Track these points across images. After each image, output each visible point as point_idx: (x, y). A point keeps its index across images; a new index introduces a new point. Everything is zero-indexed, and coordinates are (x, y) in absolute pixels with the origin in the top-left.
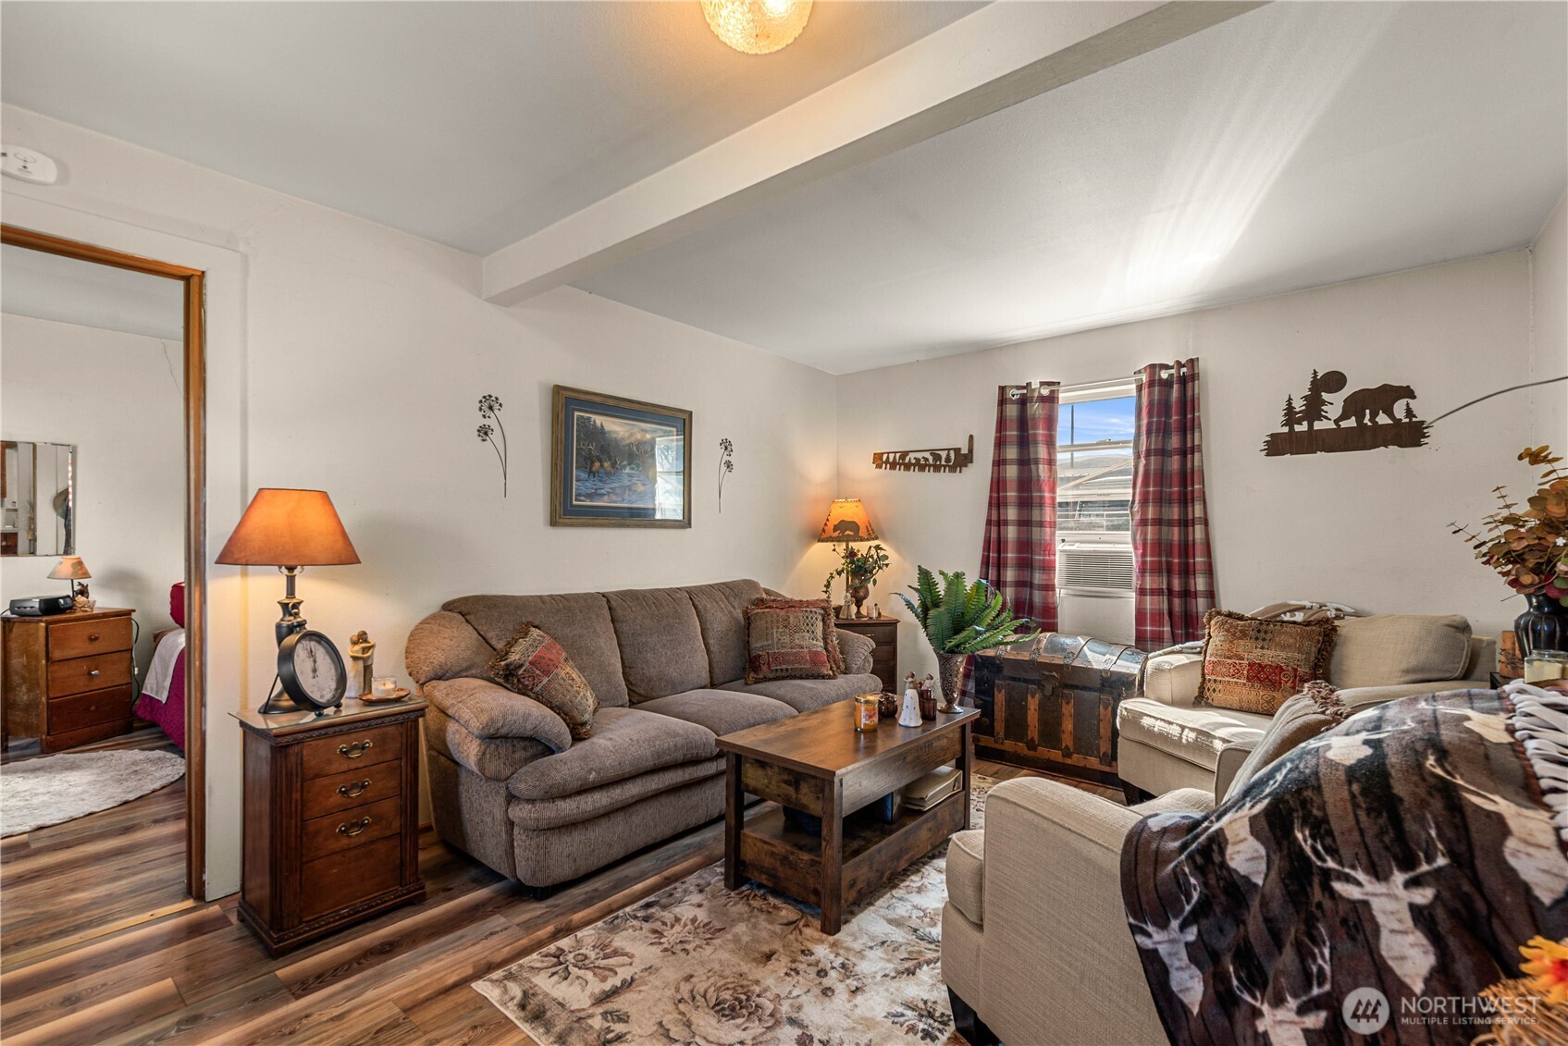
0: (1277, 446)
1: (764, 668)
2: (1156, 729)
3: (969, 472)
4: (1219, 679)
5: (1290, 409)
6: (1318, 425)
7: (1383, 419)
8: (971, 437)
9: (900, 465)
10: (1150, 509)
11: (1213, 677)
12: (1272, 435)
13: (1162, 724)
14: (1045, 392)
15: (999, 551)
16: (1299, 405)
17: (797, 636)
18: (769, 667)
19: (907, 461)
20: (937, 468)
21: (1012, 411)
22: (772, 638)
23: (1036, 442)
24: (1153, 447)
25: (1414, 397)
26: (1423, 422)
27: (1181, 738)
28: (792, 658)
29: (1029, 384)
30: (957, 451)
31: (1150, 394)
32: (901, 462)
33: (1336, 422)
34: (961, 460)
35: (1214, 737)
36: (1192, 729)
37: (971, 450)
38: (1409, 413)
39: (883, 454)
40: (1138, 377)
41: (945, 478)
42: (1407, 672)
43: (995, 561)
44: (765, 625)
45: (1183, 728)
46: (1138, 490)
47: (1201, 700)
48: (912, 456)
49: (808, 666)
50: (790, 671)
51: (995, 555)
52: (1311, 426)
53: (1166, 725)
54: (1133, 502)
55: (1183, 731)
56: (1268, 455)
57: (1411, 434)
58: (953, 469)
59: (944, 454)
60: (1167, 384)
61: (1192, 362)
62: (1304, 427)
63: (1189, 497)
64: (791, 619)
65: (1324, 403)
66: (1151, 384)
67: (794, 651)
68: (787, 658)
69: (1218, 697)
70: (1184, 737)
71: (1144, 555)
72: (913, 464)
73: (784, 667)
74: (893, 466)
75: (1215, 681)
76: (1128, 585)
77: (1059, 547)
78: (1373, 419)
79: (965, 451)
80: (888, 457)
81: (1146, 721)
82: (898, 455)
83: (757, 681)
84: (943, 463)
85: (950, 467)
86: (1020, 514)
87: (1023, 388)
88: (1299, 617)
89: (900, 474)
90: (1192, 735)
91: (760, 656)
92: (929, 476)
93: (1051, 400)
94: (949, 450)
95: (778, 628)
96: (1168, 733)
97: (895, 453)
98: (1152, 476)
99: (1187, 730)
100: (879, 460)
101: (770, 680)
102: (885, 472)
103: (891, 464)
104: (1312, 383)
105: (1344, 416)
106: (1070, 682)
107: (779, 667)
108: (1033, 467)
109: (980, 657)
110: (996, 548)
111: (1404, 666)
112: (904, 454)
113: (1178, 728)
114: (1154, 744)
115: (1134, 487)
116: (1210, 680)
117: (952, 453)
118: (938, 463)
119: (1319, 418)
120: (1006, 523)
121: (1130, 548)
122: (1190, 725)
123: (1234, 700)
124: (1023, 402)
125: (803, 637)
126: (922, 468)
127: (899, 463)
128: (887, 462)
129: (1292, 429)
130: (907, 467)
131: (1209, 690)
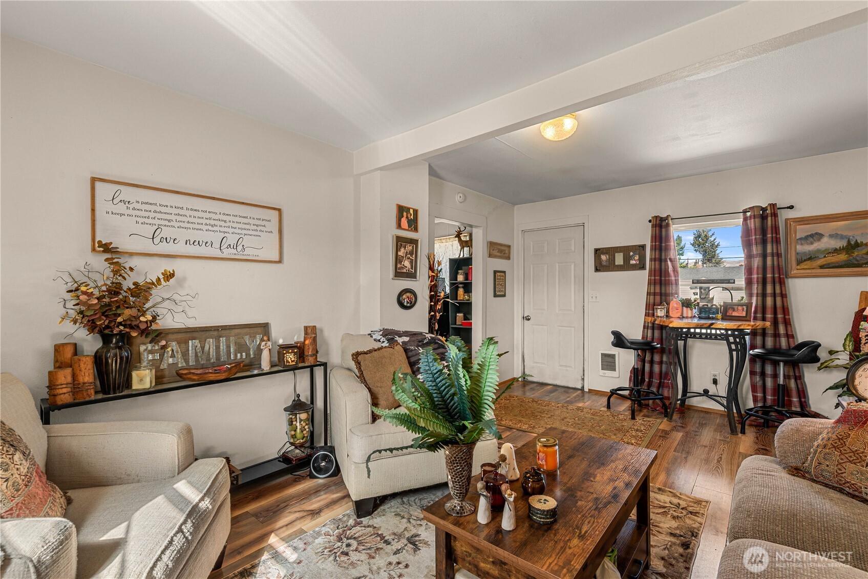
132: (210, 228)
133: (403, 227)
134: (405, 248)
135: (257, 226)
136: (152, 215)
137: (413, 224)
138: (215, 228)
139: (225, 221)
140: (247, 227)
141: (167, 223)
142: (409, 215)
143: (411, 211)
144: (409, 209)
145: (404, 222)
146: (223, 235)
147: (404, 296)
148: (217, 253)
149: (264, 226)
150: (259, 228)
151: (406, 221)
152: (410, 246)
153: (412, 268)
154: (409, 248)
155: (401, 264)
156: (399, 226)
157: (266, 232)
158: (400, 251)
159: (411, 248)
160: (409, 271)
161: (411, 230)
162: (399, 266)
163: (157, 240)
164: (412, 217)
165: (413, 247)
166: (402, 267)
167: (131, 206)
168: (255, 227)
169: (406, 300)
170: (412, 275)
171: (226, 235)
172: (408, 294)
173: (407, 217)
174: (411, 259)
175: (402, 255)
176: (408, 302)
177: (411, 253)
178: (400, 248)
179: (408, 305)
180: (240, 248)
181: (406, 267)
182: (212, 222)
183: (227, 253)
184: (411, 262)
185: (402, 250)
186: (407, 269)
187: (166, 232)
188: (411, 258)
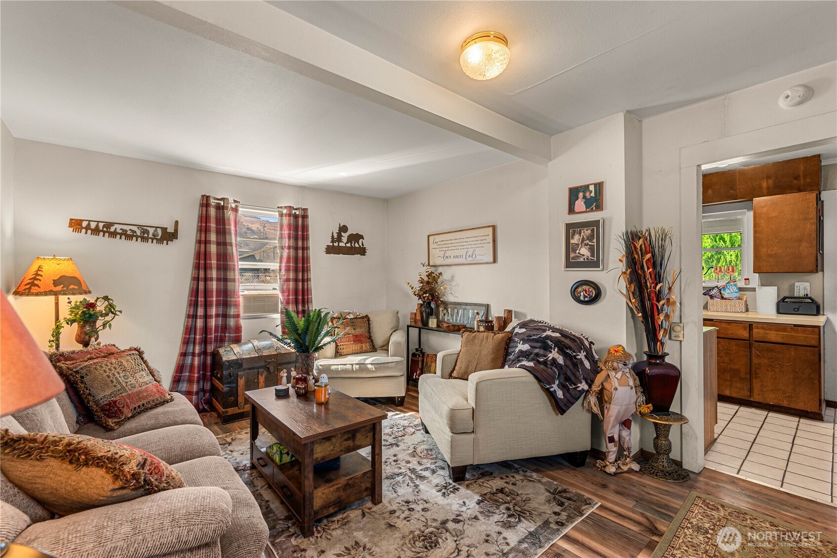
0: (330, 250)
1: (125, 410)
2: (339, 369)
3: (173, 245)
4: (344, 344)
5: (333, 236)
6: (342, 244)
7: (357, 245)
8: (177, 222)
9: (104, 232)
10: (291, 274)
11: (341, 344)
12: (328, 246)
13: (342, 366)
14: (233, 205)
15: (205, 296)
16: (335, 236)
17: (138, 375)
18: (129, 407)
19: (112, 229)
20: (144, 239)
21: (213, 212)
22: (120, 383)
23: (230, 233)
24: (291, 245)
25: (364, 239)
26: (365, 248)
27: (353, 369)
28: (145, 394)
29: (222, 199)
30: (164, 230)
31: (289, 220)
32: (106, 229)
33: (345, 244)
34: (168, 236)
35: (368, 364)
36: (356, 364)
37: (176, 230)
38: (363, 245)
39: (82, 221)
40: (280, 210)
41: (152, 248)
42: (392, 329)
43: (203, 303)
44: (105, 375)
45: (352, 365)
46: (283, 265)
47: (338, 354)
48: (116, 226)
49: (157, 396)
50: (145, 404)
51: (203, 299)
52: (339, 244)
53: (344, 366)
54: (280, 270)
55: (353, 366)
56: (326, 253)
57: (362, 251)
58: (160, 241)
59: (151, 231)
60: (296, 217)
61: (305, 210)
62: (336, 244)
63: (306, 269)
64: (125, 363)
65: (342, 236)
66: (290, 215)
67: (144, 388)
68: (141, 396)
69: (344, 351)
70: (354, 368)
71: (289, 295)
72: (119, 234)
73: (140, 403)
74: (96, 231)
75: (343, 345)
76: (276, 311)
77: (241, 293)
78: (354, 245)
79: (171, 230)
80: (89, 225)
81: (333, 367)
82: (101, 225)
83: (119, 424)
84: (151, 236)
85: (156, 239)
86: (217, 275)
87: (218, 199)
88: (352, 316)
89: (103, 240)
90: (357, 366)
91: (115, 402)
92: (136, 245)
93: (235, 210)
94: (157, 227)
95: (118, 373)
96: (346, 369)
97: (98, 222)
98: (291, 258)
99: (354, 365)
100: (76, 224)
101: (129, 419)
102: (84, 238)
103: (92, 230)
104: (340, 228)
105: (347, 243)
106: (281, 362)
107: (137, 405)
108: (229, 247)
109: (228, 361)
110: (203, 295)
111: (390, 327)
112: (108, 225)
113: (350, 365)
114: (339, 376)
115: (281, 262)
116: (340, 345)
117: (159, 231)
118: (146, 235)
119: (341, 241)
120: (211, 279)
121: (278, 292)
122: (355, 363)
123: (350, 350)
124: (220, 208)
125: (142, 375)
126: (129, 237)
127: (102, 231)
128: (88, 228)
129: (333, 244)
130: (113, 234)
131: (341, 349)
132: (462, 247)
133: (577, 211)
134: (580, 233)
135: (482, 240)
136: (443, 246)
137: (596, 202)
138: (464, 247)
139: (467, 242)
140: (477, 242)
141: (447, 249)
142: (587, 194)
143: (592, 188)
144: (587, 186)
145: (580, 205)
146: (467, 250)
147: (580, 289)
148: (464, 261)
149: (486, 240)
150: (483, 242)
151: (582, 203)
152: (588, 230)
153: (593, 255)
154: (587, 232)
155: (575, 253)
156: (571, 211)
157: (487, 243)
158: (573, 238)
159: (589, 231)
160: (587, 259)
161: (592, 210)
162: (572, 255)
163: (445, 257)
164: (593, 194)
165: (593, 231)
166: (578, 256)
167: (438, 244)
168: (481, 242)
169: (582, 294)
170: (593, 263)
171: (468, 250)
172: (584, 287)
173: (584, 197)
174: (590, 245)
175: (577, 243)
176: (585, 297)
177: (590, 238)
178: (573, 235)
179: (586, 299)
180: (474, 256)
181: (584, 255)
182: (462, 244)
183: (469, 260)
184: (591, 249)
185: (577, 237)
186: (585, 257)
187: (448, 254)
188: (590, 243)
